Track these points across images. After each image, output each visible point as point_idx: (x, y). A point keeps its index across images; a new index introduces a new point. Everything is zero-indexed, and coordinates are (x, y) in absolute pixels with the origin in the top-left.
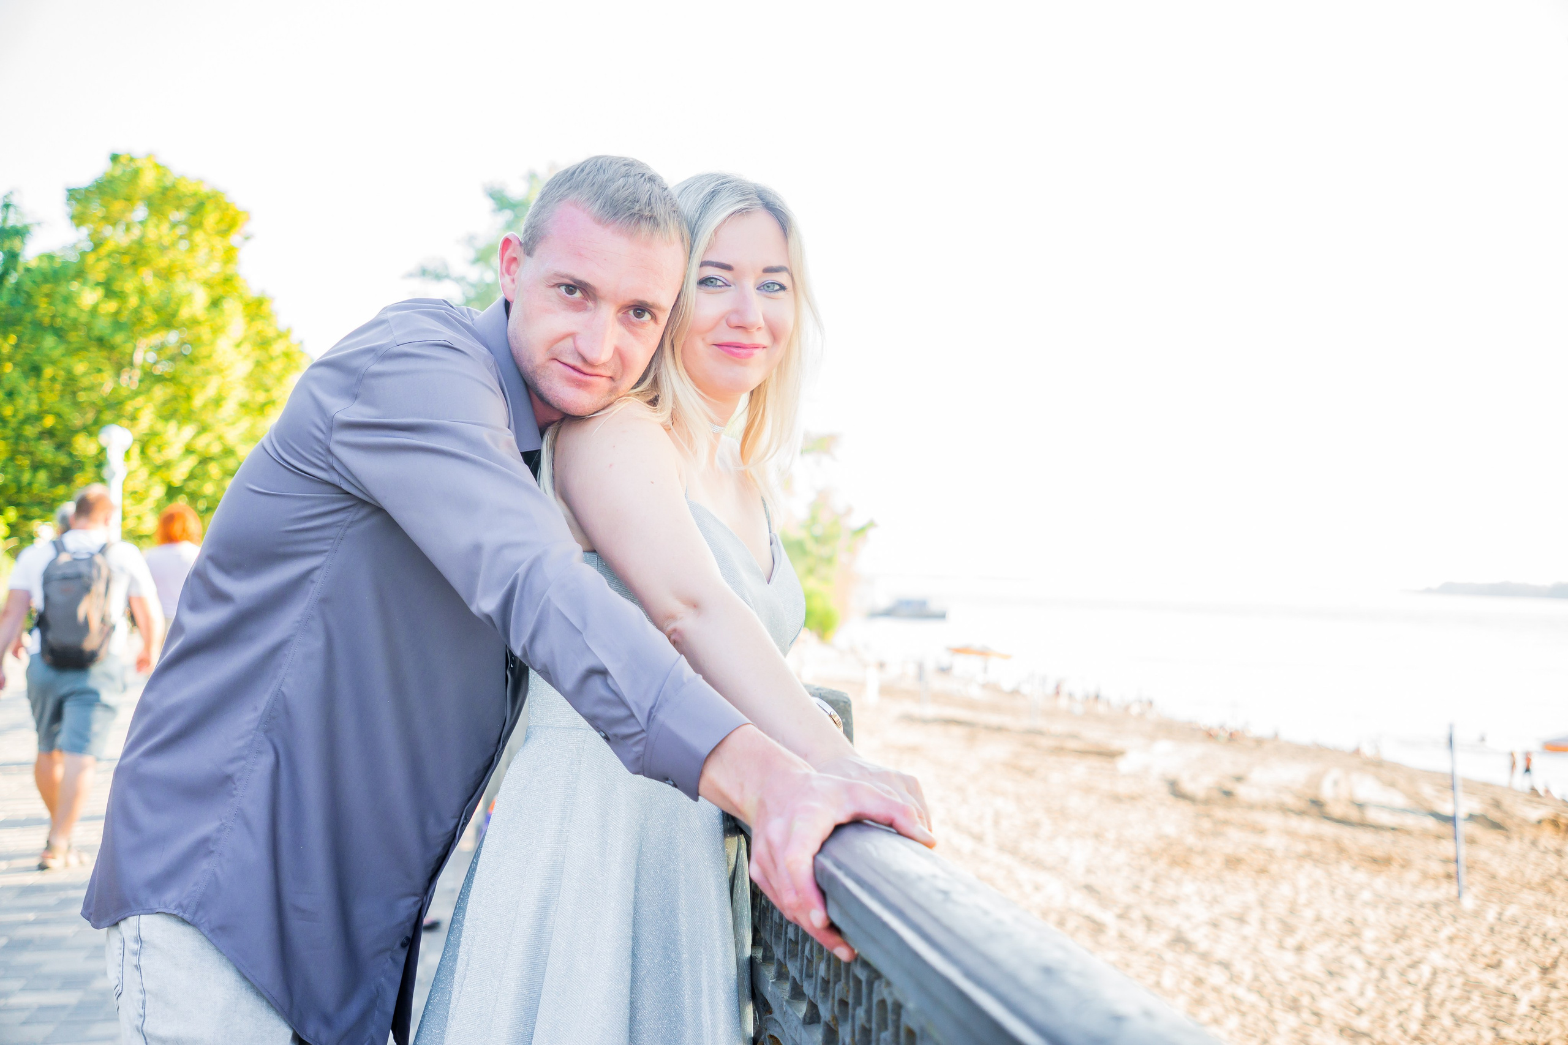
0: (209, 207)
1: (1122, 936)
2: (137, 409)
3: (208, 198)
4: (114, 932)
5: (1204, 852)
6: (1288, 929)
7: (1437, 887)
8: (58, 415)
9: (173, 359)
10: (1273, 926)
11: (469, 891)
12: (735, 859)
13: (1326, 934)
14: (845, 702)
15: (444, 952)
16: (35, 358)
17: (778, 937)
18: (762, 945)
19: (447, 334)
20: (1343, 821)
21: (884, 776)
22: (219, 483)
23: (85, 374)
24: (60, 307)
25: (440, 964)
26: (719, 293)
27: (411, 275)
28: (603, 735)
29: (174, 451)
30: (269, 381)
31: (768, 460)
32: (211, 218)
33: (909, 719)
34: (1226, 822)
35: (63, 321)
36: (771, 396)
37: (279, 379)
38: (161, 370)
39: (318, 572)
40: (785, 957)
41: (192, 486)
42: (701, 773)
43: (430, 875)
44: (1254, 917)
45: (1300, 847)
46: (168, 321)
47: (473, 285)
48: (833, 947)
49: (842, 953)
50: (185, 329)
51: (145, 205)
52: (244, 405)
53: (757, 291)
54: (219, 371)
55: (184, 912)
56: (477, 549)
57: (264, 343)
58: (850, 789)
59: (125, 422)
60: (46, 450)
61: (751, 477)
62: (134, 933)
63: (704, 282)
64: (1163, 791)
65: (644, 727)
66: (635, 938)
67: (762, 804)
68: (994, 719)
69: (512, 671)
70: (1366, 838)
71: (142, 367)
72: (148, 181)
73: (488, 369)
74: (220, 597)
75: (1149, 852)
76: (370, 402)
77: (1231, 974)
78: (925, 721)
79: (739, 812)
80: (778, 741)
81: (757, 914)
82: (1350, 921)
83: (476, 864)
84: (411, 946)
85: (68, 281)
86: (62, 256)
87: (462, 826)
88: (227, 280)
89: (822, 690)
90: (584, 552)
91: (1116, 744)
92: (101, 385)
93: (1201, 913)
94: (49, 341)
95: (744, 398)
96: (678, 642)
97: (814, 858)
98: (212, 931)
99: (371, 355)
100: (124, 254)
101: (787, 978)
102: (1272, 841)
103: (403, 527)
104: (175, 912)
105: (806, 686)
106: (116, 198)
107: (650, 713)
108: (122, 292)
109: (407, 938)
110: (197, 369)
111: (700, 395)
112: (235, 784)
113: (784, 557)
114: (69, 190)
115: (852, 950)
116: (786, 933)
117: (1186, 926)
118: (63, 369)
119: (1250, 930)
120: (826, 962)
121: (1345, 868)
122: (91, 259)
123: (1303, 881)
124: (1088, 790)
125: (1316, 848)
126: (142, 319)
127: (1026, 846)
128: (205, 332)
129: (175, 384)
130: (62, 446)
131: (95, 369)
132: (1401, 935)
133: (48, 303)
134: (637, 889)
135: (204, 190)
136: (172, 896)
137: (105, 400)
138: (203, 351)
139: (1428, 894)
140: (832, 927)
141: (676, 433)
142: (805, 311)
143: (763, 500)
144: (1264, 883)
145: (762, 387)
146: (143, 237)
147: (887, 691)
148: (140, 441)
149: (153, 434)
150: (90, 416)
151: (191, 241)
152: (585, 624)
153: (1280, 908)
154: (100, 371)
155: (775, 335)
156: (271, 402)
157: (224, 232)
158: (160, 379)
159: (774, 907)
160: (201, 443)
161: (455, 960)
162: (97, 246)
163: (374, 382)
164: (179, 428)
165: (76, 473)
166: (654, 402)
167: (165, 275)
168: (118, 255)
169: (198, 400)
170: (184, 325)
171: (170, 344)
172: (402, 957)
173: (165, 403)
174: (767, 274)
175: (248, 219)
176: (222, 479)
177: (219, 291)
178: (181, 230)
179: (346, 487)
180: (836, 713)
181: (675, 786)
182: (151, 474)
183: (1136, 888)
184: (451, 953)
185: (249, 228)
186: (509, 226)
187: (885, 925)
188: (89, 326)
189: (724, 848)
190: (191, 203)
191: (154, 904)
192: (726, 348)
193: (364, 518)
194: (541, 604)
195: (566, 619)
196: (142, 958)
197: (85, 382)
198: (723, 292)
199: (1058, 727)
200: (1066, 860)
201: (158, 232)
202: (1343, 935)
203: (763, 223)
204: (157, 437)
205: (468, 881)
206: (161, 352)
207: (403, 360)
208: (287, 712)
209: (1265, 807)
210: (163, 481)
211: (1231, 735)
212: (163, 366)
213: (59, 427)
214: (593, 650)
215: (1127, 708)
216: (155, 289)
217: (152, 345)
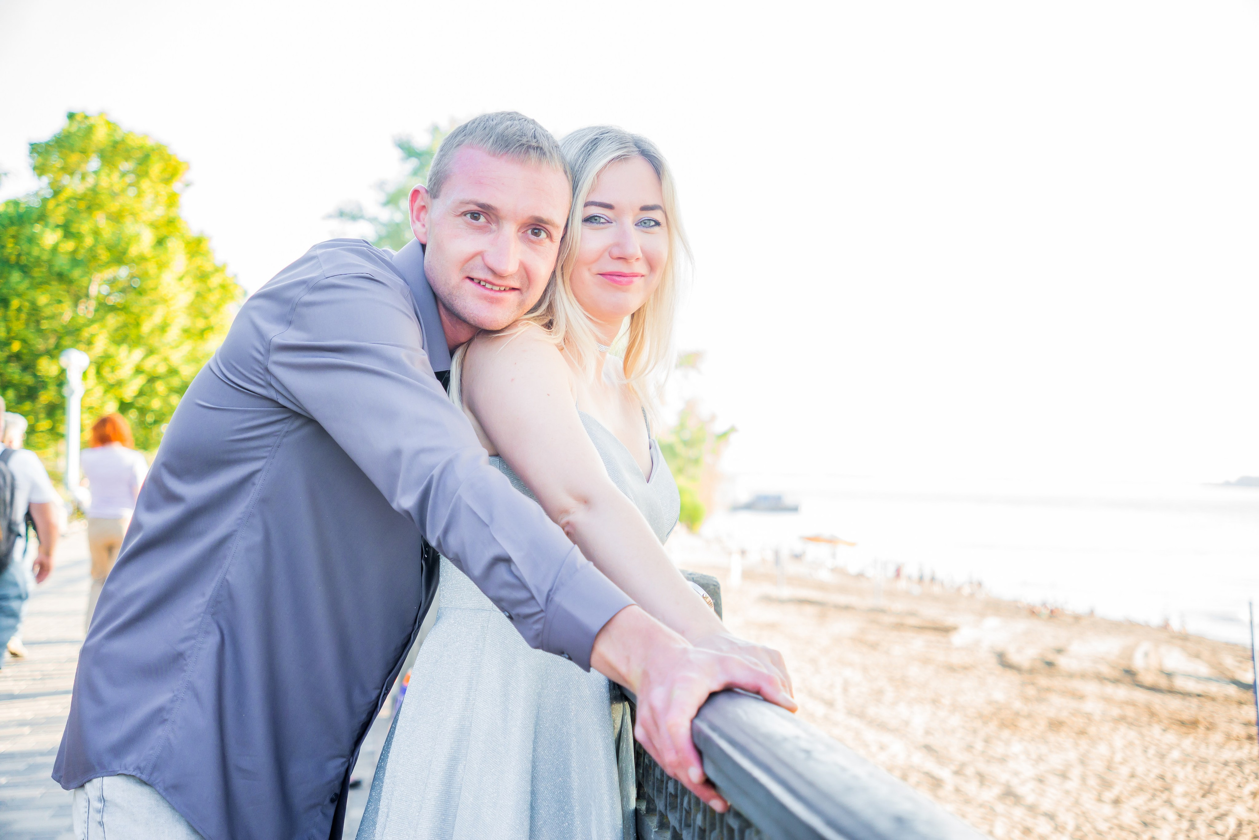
0: (154, 158)
1: (957, 790)
2: (93, 335)
3: (153, 150)
4: (80, 793)
5: (1029, 716)
6: (1106, 784)
7: (1240, 748)
8: (24, 341)
9: (123, 291)
10: (1093, 782)
11: (389, 752)
12: (620, 723)
13: (1140, 789)
14: (714, 585)
15: (367, 806)
16: (4, 291)
17: (659, 791)
18: (645, 799)
19: (368, 268)
20: (1154, 689)
21: (751, 650)
22: (165, 399)
23: (47, 305)
24: (25, 247)
25: (363, 816)
26: (602, 229)
27: (330, 216)
28: (508, 614)
29: (125, 370)
30: (208, 310)
31: (647, 374)
32: (156, 168)
33: (768, 599)
34: (1048, 690)
35: (27, 259)
36: (649, 317)
37: (217, 308)
38: (114, 301)
39: (259, 475)
40: (666, 809)
41: (141, 401)
42: (592, 648)
43: (355, 739)
44: (1076, 772)
45: (1116, 712)
46: (119, 257)
47: (384, 225)
48: (709, 800)
49: (717, 805)
50: (133, 264)
51: (98, 157)
52: (186, 331)
53: (635, 227)
54: (164, 301)
55: (142, 773)
56: (397, 453)
57: (203, 277)
58: (722, 661)
59: (82, 346)
60: (13, 371)
61: (633, 389)
62: (98, 794)
63: (589, 220)
64: (993, 662)
65: (543, 607)
66: (533, 793)
67: (645, 674)
68: (842, 599)
69: (426, 560)
70: (1174, 703)
71: (97, 298)
72: (101, 136)
73: (404, 298)
74: (173, 498)
75: (981, 716)
76: (301, 328)
77: (1056, 825)
78: (781, 601)
79: (626, 681)
80: (659, 619)
81: (641, 771)
82: (1162, 777)
83: (395, 728)
84: (339, 802)
85: (32, 224)
86: (26, 202)
87: (384, 695)
88: (171, 222)
89: (695, 575)
90: (489, 456)
91: (950, 621)
92: (61, 314)
93: (1028, 770)
94: (16, 276)
95: (627, 320)
96: (571, 533)
97: (692, 721)
98: (166, 790)
99: (304, 286)
100: (80, 199)
101: (668, 828)
102: (1091, 706)
103: (333, 436)
104: (134, 774)
105: (683, 572)
106: (73, 151)
107: (548, 596)
108: (78, 233)
109: (336, 794)
110: (145, 300)
111: (588, 317)
112: (186, 660)
113: (661, 458)
114: (31, 145)
115: (725, 802)
116: (667, 788)
117: (1014, 782)
118: (28, 301)
119: (1073, 785)
120: (703, 812)
121: (1156, 730)
122: (51, 205)
123: (1119, 742)
124: (926, 661)
125: (1130, 712)
126: (96, 256)
127: (872, 711)
128: (151, 268)
129: (126, 313)
130: (29, 367)
131: (56, 300)
132: (1208, 791)
133: (13, 243)
134: (535, 750)
135: (149, 143)
136: (131, 759)
137: (65, 327)
138: (150, 284)
139: (1231, 753)
140: (708, 783)
141: (567, 351)
142: (678, 243)
143: (643, 411)
144: (1084, 743)
145: (642, 310)
146: (96, 185)
147: (748, 575)
148: (95, 363)
149: (107, 357)
150: (52, 341)
151: (139, 188)
152: (492, 519)
153: (1098, 766)
154: (60, 302)
155: (651, 265)
156: (209, 328)
157: (168, 180)
158: (113, 309)
159: (656, 764)
160: (150, 364)
161: (377, 813)
162: (56, 193)
163: (304, 311)
164: (130, 351)
165: (39, 391)
166: (549, 325)
167: (116, 218)
168: (75, 201)
169: (146, 327)
170: (133, 261)
171: (122, 278)
172: (331, 811)
173: (117, 330)
174: (644, 212)
175: (188, 167)
176: (168, 396)
177: (164, 231)
178: (129, 179)
179: (282, 401)
180: (708, 595)
181: (570, 658)
182: (106, 391)
183: (970, 748)
184: (373, 807)
185: (190, 176)
186: (416, 173)
187: (755, 781)
188: (50, 264)
189: (610, 714)
190: (139, 155)
191: (116, 766)
192: (609, 276)
193: (299, 428)
194: (454, 500)
195: (475, 513)
196: (105, 816)
197: (48, 312)
198: (606, 228)
199: (899, 606)
200: (907, 723)
201: (110, 180)
202: (1155, 790)
203: (639, 167)
204: (111, 359)
205: (388, 743)
206: (114, 285)
207: (332, 291)
208: (231, 597)
209: (1083, 676)
210: (116, 398)
211: (1052, 612)
212: (115, 297)
213: (25, 351)
214: (497, 540)
215: (959, 589)
216: (107, 230)
217: (105, 279)
